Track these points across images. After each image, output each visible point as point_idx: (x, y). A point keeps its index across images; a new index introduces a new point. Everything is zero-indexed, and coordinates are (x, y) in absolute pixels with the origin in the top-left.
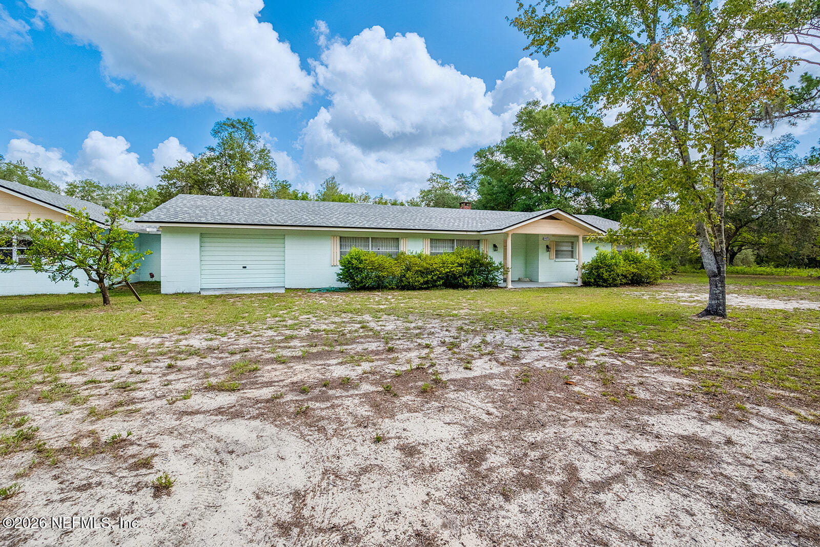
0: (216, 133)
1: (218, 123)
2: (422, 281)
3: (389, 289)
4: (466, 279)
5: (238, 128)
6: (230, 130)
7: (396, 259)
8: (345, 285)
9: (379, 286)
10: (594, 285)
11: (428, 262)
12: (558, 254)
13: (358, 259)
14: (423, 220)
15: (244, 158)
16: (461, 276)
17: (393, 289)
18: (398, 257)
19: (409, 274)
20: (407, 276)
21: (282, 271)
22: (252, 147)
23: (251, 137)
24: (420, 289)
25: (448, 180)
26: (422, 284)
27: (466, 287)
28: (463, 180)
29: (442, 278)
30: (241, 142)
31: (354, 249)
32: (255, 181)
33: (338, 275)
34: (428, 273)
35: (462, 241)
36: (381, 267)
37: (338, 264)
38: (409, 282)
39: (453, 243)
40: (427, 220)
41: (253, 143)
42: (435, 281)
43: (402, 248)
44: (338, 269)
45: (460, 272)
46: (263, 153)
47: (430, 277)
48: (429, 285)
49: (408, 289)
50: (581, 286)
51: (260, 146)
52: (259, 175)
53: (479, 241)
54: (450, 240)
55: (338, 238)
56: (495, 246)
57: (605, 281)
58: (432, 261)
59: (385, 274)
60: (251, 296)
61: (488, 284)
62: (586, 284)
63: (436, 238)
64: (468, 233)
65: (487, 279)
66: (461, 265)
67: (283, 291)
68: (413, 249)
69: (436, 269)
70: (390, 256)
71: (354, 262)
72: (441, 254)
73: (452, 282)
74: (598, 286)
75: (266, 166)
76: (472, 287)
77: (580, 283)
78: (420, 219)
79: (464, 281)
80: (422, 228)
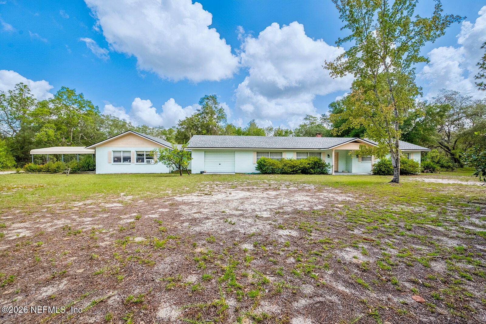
0: (201, 103)
1: (201, 98)
2: (291, 171)
3: (277, 174)
4: (311, 170)
5: (210, 100)
6: (207, 101)
7: (280, 161)
8: (259, 172)
9: (273, 172)
10: (378, 174)
11: (294, 162)
12: (363, 159)
13: (264, 161)
14: (294, 144)
15: (212, 113)
16: (309, 169)
17: (278, 174)
18: (282, 160)
19: (285, 167)
20: (285, 168)
21: (234, 166)
22: (216, 108)
23: (215, 103)
24: (290, 174)
25: (316, 118)
26: (291, 172)
27: (312, 174)
28: (325, 118)
29: (300, 169)
30: (211, 106)
31: (262, 157)
32: (217, 124)
33: (256, 167)
34: (294, 167)
35: (312, 153)
36: (273, 165)
37: (256, 163)
38: (285, 171)
39: (308, 154)
40: (296, 144)
41: (216, 106)
42: (297, 171)
43: (283, 157)
44: (256, 165)
45: (308, 167)
46: (221, 110)
47: (295, 169)
48: (294, 172)
49: (285, 174)
50: (373, 175)
51: (219, 107)
52: (219, 121)
53: (320, 153)
54: (306, 153)
55: (256, 152)
56: (328, 155)
57: (383, 172)
58: (296, 162)
59: (275, 167)
60: (223, 175)
61: (323, 172)
62: (375, 174)
63: (299, 152)
64: (314, 150)
65: (322, 170)
66: (309, 164)
67: (234, 174)
68: (289, 157)
69: (297, 166)
70: (278, 160)
71: (262, 162)
72: (301, 159)
73: (305, 171)
74: (380, 175)
75: (222, 117)
76: (314, 173)
77: (372, 173)
78: (293, 143)
79: (310, 171)
80: (292, 147)
